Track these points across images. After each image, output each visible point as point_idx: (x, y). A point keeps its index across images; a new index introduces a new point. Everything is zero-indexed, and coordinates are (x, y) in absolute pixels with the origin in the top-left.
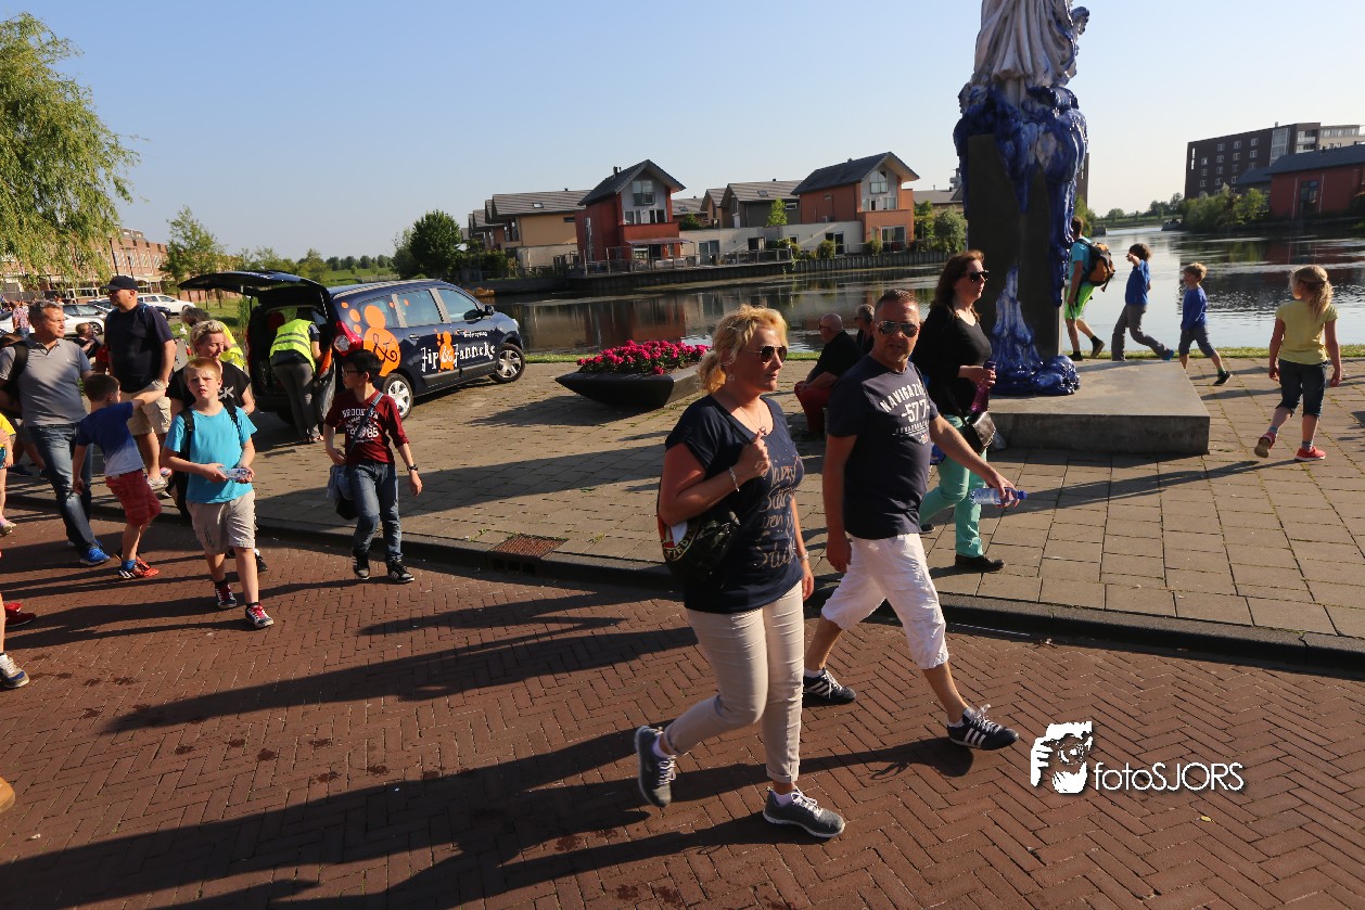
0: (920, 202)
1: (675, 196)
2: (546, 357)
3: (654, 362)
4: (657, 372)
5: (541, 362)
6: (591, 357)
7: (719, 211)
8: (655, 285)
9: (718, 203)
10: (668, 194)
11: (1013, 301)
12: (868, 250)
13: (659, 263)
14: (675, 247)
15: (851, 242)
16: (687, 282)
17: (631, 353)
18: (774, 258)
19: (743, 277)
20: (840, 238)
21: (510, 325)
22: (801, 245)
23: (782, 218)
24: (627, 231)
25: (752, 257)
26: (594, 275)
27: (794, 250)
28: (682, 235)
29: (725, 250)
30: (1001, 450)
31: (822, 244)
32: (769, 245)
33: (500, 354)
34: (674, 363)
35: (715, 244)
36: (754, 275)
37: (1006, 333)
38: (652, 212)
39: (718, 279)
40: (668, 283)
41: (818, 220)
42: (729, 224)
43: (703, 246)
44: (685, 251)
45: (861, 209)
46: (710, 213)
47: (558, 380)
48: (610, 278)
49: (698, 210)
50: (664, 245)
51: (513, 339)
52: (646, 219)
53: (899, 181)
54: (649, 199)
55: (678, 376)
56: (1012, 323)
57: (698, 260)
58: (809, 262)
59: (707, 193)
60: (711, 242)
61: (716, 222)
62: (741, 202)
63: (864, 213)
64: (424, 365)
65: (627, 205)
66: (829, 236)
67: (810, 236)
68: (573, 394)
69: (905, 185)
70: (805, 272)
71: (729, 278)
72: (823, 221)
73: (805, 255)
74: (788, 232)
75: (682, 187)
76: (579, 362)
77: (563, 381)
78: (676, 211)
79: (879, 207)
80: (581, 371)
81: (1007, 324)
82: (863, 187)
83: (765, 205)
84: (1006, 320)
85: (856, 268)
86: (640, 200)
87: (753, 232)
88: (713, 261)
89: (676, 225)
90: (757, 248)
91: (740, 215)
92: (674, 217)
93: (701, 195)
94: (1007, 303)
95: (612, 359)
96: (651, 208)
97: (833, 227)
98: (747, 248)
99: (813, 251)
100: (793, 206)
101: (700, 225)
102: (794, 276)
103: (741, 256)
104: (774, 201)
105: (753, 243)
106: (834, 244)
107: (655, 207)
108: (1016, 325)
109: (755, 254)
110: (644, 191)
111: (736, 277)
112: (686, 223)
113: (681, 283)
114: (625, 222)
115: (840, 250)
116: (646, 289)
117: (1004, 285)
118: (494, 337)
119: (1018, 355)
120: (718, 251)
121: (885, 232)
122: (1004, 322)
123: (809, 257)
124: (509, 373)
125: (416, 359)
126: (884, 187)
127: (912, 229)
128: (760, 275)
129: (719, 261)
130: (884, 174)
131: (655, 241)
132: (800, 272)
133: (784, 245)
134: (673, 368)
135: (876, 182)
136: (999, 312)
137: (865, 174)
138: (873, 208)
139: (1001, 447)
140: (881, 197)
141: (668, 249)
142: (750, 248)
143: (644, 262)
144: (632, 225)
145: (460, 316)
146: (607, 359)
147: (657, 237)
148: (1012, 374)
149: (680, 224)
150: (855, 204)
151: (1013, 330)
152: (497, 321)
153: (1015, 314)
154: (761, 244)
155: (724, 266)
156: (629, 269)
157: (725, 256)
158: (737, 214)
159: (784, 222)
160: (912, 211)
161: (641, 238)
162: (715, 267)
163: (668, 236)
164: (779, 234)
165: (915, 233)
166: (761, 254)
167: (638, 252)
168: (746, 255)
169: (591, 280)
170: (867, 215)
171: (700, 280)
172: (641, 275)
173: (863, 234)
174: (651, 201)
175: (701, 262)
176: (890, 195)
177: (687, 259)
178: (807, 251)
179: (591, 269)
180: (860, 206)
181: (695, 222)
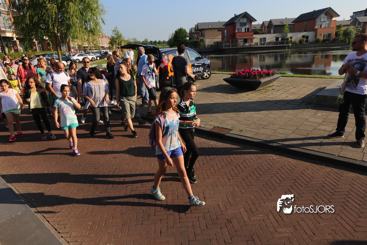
0: (338, 24)
1: (253, 23)
7: (266, 28)
8: (244, 51)
9: (266, 25)
10: (251, 22)
12: (317, 41)
13: (247, 44)
14: (252, 40)
15: (311, 38)
16: (255, 51)
18: (284, 44)
19: (273, 49)
20: (307, 37)
22: (293, 40)
23: (288, 30)
24: (237, 34)
26: (226, 48)
27: (291, 41)
28: (254, 36)
29: (268, 41)
31: (301, 39)
32: (282, 39)
35: (265, 39)
36: (276, 49)
38: (245, 29)
39: (264, 50)
40: (249, 51)
41: (300, 31)
42: (269, 32)
43: (261, 39)
44: (255, 41)
45: (316, 27)
46: (263, 29)
48: (231, 49)
49: (259, 28)
50: (248, 39)
52: (243, 30)
53: (332, 17)
54: (245, 24)
57: (259, 44)
58: (296, 45)
59: (263, 23)
60: (263, 38)
61: (265, 32)
62: (274, 25)
63: (317, 29)
65: (238, 26)
66: (303, 37)
67: (296, 37)
70: (294, 48)
71: (268, 50)
72: (302, 32)
73: (294, 43)
74: (289, 35)
75: (256, 21)
78: (253, 28)
79: (323, 26)
82: (318, 20)
83: (283, 26)
85: (312, 47)
86: (242, 24)
87: (277, 35)
89: (253, 33)
90: (278, 40)
91: (273, 29)
92: (253, 30)
96: (245, 27)
97: (304, 34)
98: (275, 40)
99: (297, 41)
100: (292, 27)
101: (260, 33)
102: (290, 49)
103: (273, 43)
104: (285, 25)
105: (277, 39)
106: (305, 39)
107: (247, 27)
109: (278, 42)
110: (244, 22)
111: (270, 50)
112: (256, 32)
113: (253, 51)
114: (237, 31)
115: (307, 41)
116: (242, 52)
118: (203, 65)
120: (265, 41)
121: (324, 35)
123: (296, 44)
124: (206, 76)
126: (326, 19)
127: (334, 34)
128: (278, 49)
129: (265, 44)
130: (326, 15)
131: (246, 38)
132: (292, 48)
133: (288, 39)
135: (323, 18)
137: (319, 15)
138: (321, 27)
140: (324, 23)
141: (249, 40)
142: (276, 40)
143: (242, 44)
144: (239, 32)
145: (194, 59)
147: (246, 36)
149: (254, 32)
150: (314, 25)
152: (204, 61)
154: (280, 39)
155: (267, 46)
156: (237, 46)
157: (267, 43)
158: (272, 29)
159: (288, 32)
160: (335, 28)
161: (241, 37)
162: (264, 46)
163: (250, 36)
164: (286, 36)
165: (335, 35)
166: (280, 42)
167: (240, 41)
168: (275, 42)
169: (225, 49)
170: (318, 29)
171: (259, 50)
172: (240, 48)
173: (316, 36)
174: (246, 25)
175: (260, 45)
176: (328, 22)
177: (255, 43)
178: (295, 42)
179: (225, 46)
180: (316, 26)
181: (258, 32)
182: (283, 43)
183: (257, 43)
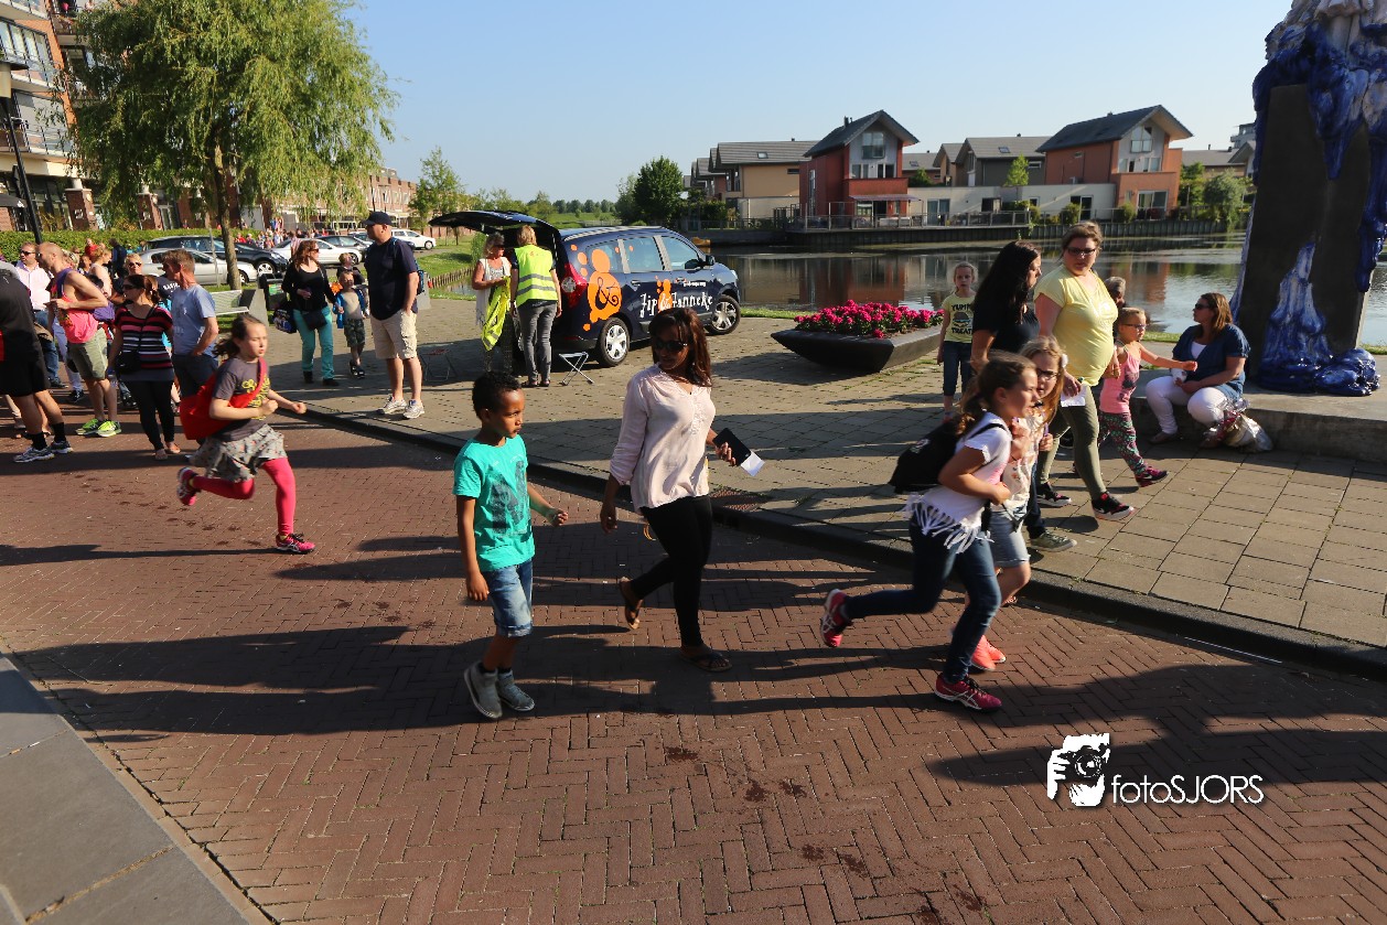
0: (1189, 163)
1: (906, 150)
2: (760, 312)
3: (875, 324)
4: (877, 335)
5: (756, 316)
6: (809, 315)
7: (953, 169)
8: (876, 243)
9: (953, 159)
10: (900, 145)
11: (1303, 282)
12: (1120, 216)
13: (883, 222)
14: (901, 205)
15: (1100, 206)
16: (911, 242)
17: (851, 314)
18: (1010, 221)
19: (971, 240)
20: (1087, 202)
21: (727, 276)
22: (1041, 208)
23: (1023, 177)
24: (852, 185)
25: (985, 219)
26: (813, 230)
27: (1033, 213)
28: (911, 192)
29: (956, 209)
30: (1265, 451)
31: (1067, 208)
32: (1005, 206)
33: (716, 306)
34: (895, 328)
35: (946, 203)
36: (984, 239)
37: (1288, 319)
38: (880, 167)
39: (945, 241)
40: (891, 243)
41: (1064, 181)
42: (962, 182)
43: (932, 205)
44: (912, 209)
45: (1117, 170)
46: (943, 169)
47: (773, 336)
48: (829, 234)
49: (931, 167)
50: (890, 202)
51: (731, 292)
52: (873, 173)
53: (1167, 139)
54: (879, 152)
55: (899, 341)
56: (1298, 308)
57: (925, 220)
58: (1049, 228)
59: (942, 147)
60: (941, 201)
61: (948, 179)
62: (979, 159)
63: (1118, 176)
64: (643, 311)
65: (855, 158)
66: (1075, 199)
67: (1052, 199)
68: (789, 351)
69: (1173, 144)
70: (1042, 237)
71: (958, 240)
72: (1070, 182)
73: (1045, 221)
74: (1028, 193)
75: (915, 141)
76: (797, 319)
77: (778, 337)
78: (906, 167)
79: (1138, 168)
80: (797, 328)
81: (1291, 309)
82: (1122, 146)
83: (1008, 162)
84: (1291, 304)
86: (870, 153)
87: (989, 192)
88: (942, 221)
89: (906, 180)
90: (991, 208)
91: (976, 173)
92: (904, 172)
93: (935, 150)
94: (1294, 284)
95: (830, 319)
96: (880, 162)
97: (1081, 190)
98: (979, 209)
99: (1055, 215)
100: (1038, 165)
101: (931, 182)
103: (973, 217)
104: (1016, 158)
105: (987, 204)
106: (1079, 209)
107: (885, 161)
108: (1302, 311)
109: (989, 216)
110: (874, 144)
111: (965, 240)
112: (916, 180)
113: (904, 242)
114: (851, 176)
116: (867, 247)
117: (1294, 262)
118: (713, 287)
119: (1300, 346)
120: (948, 209)
121: (1142, 196)
122: (1287, 307)
123: (1048, 222)
124: (723, 325)
125: (636, 304)
126: (1147, 145)
127: (1176, 193)
128: (992, 239)
129: (948, 222)
130: (1149, 130)
131: (881, 197)
132: (1037, 238)
133: (1022, 207)
134: (893, 332)
135: (1138, 139)
136: (1283, 295)
137: (1126, 130)
138: (1131, 169)
139: (1266, 448)
140: (1142, 158)
141: (894, 207)
142: (983, 209)
143: (868, 219)
144: (859, 179)
145: (681, 264)
146: (825, 317)
147: (884, 193)
148: (1291, 367)
149: (909, 180)
150: (1110, 163)
151: (1298, 316)
152: (716, 272)
153: (1303, 298)
154: (997, 206)
155: (953, 227)
156: (850, 226)
157: (955, 216)
158: (973, 171)
159: (1025, 182)
160: (1179, 174)
161: (866, 193)
162: (943, 228)
163: (895, 192)
164: (1018, 195)
165: (1179, 198)
166: (995, 216)
167: (862, 208)
168: (978, 217)
169: (810, 235)
170: (1122, 177)
171: (925, 242)
172: (863, 233)
173: (1116, 198)
174: (881, 155)
175: (929, 223)
176: (1152, 155)
177: (913, 217)
178: (1048, 215)
179: (811, 224)
180: (1116, 167)
181: (925, 179)
182: (1008, 219)
183: (921, 217)
